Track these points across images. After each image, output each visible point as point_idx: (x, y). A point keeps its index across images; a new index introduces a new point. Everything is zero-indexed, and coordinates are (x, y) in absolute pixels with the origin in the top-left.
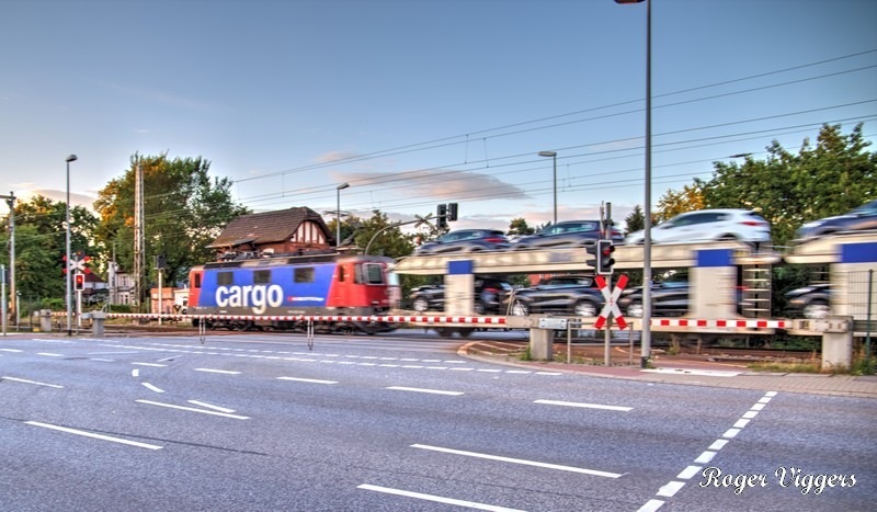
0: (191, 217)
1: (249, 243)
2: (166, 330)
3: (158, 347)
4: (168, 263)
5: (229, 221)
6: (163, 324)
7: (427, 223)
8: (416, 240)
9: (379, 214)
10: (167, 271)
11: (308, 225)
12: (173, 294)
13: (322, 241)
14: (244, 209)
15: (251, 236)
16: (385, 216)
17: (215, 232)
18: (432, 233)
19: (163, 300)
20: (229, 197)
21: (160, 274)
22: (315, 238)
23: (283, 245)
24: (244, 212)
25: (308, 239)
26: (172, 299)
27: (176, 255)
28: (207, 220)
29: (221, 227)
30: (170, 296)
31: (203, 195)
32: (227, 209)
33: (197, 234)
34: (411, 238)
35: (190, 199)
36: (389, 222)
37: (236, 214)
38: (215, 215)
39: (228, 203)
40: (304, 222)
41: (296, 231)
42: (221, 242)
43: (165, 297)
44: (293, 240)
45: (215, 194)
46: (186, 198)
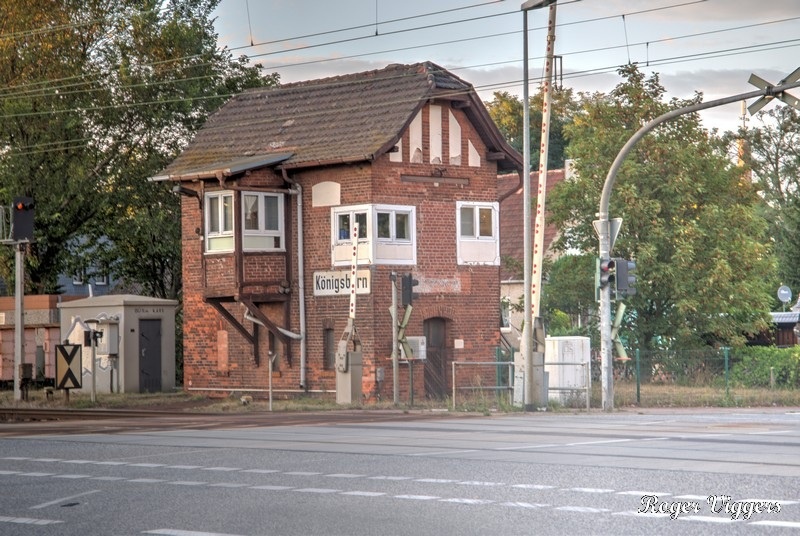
0: (105, 97)
1: (273, 168)
2: (34, 416)
3: (23, 466)
4: (39, 225)
5: (211, 106)
6: (24, 397)
7: (784, 96)
8: (735, 148)
9: (637, 78)
10: (34, 248)
11: (435, 113)
12: (56, 313)
13: (475, 160)
14: (253, 72)
15: (276, 149)
16: (654, 81)
17: (173, 136)
18: (784, 129)
19: (27, 328)
20: (211, 40)
21: (19, 256)
22: (455, 152)
23: (367, 172)
24: (252, 80)
25: (435, 153)
26: (53, 327)
27: (63, 201)
28: (150, 104)
29: (187, 122)
30: (46, 319)
31: (136, 34)
32: (203, 71)
33: (119, 140)
34: (724, 144)
35: (100, 44)
36: (666, 99)
37: (231, 85)
38: (170, 90)
39: (211, 55)
40: (426, 105)
41: (404, 132)
42: (194, 164)
43: (31, 320)
44: (396, 157)
45: (173, 29)
46: (87, 43)
